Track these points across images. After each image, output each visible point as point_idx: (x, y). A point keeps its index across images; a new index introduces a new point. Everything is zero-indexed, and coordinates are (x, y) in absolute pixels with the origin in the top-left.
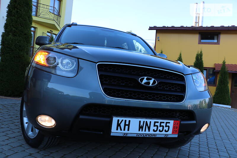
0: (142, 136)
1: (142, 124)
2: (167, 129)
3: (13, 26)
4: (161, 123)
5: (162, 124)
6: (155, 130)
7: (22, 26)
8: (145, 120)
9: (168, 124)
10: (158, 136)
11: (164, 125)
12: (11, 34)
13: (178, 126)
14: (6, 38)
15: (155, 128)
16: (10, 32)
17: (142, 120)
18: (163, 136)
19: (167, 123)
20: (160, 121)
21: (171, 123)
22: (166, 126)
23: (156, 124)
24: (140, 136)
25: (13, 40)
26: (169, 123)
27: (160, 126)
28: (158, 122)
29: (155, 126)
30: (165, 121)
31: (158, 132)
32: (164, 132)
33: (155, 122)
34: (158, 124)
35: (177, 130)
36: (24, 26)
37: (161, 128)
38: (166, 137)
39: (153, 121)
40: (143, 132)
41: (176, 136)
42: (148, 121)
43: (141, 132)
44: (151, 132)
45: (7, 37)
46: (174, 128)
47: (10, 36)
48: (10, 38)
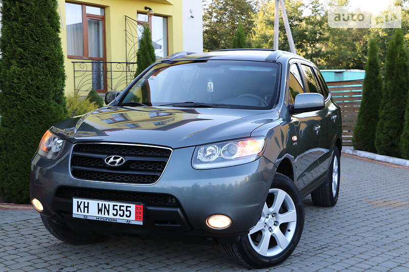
0: (102, 220)
1: (100, 206)
2: (128, 213)
3: (17, 43)
4: (120, 206)
5: (122, 208)
6: (115, 214)
7: (36, 41)
8: (104, 203)
9: (128, 209)
10: (118, 221)
11: (124, 209)
12: (14, 62)
13: (141, 211)
14: (6, 73)
15: (115, 212)
16: (12, 58)
17: (101, 202)
18: (124, 222)
19: (127, 207)
20: (119, 204)
21: (133, 207)
22: (127, 211)
23: (115, 207)
24: (100, 220)
25: (20, 75)
26: (130, 207)
27: (120, 210)
28: (117, 206)
29: (114, 209)
30: (125, 205)
31: (118, 217)
32: (125, 217)
33: (114, 206)
34: (118, 208)
35: (141, 216)
36: (41, 40)
37: (121, 213)
38: (128, 224)
39: (111, 204)
40: (103, 216)
41: (141, 223)
42: (107, 203)
43: (100, 215)
44: (111, 216)
45: (7, 71)
46: (136, 213)
47: (13, 67)
48: (14, 72)
